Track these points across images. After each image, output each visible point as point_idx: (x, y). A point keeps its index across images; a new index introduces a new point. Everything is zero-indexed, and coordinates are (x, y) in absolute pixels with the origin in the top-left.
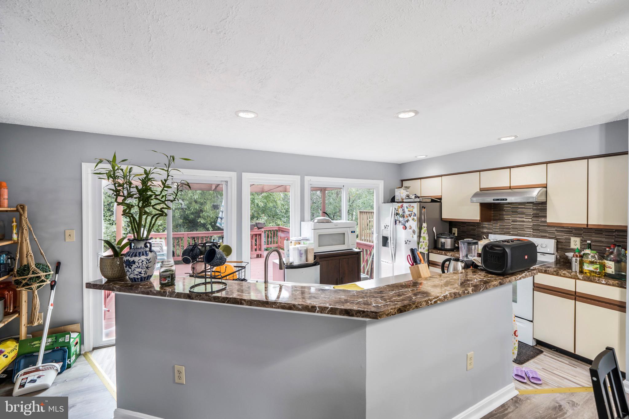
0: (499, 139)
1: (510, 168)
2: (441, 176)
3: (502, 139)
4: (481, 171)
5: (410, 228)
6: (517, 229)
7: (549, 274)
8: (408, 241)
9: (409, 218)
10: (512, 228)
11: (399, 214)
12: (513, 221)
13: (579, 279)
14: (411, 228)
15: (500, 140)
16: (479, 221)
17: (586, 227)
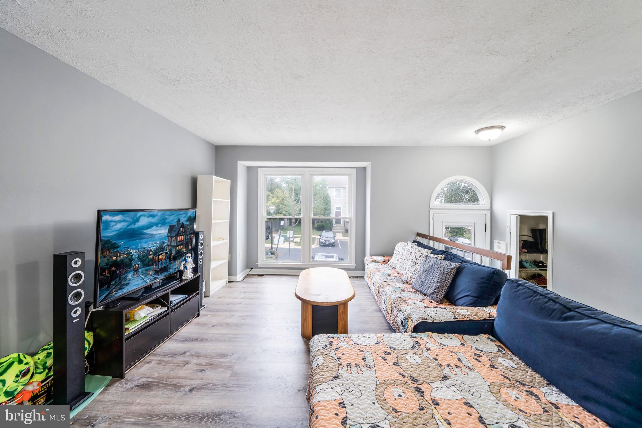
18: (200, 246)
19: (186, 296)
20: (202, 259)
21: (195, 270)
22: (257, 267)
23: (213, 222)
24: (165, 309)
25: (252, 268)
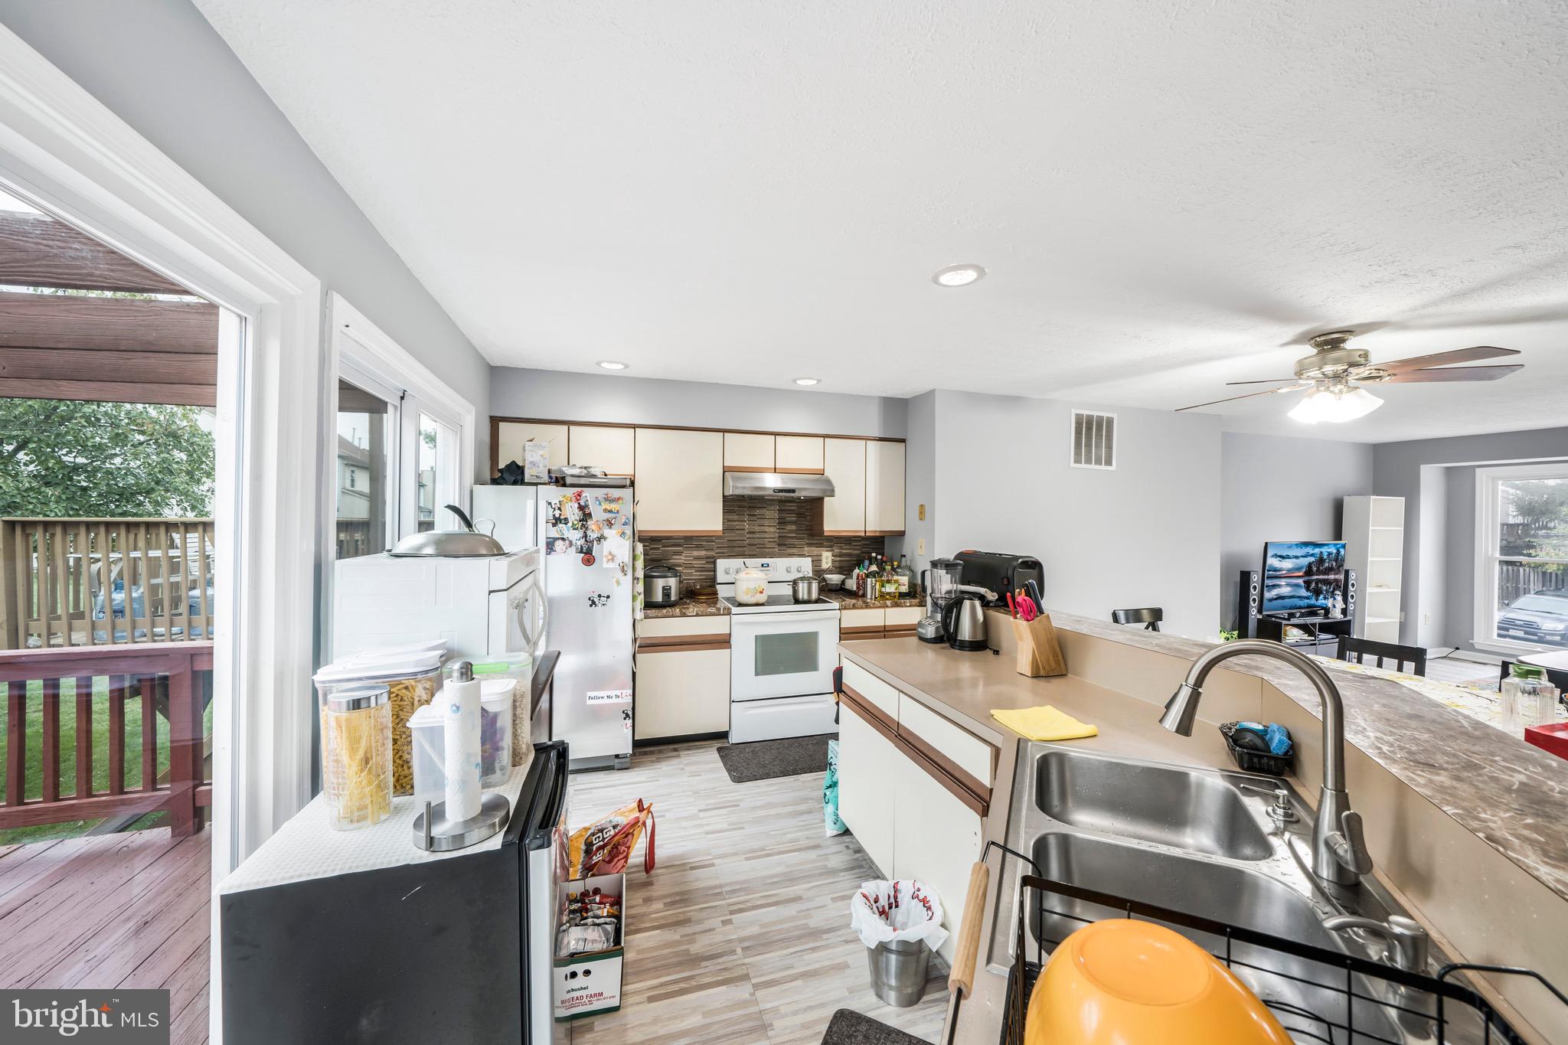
0: (794, 381)
1: (776, 434)
2: (634, 427)
3: (798, 382)
4: (726, 432)
5: (610, 557)
6: (755, 545)
7: (858, 608)
8: (600, 596)
9: (607, 532)
10: (749, 545)
11: (566, 519)
12: (749, 533)
13: (887, 607)
14: (613, 559)
15: (796, 382)
16: (721, 534)
17: (863, 534)
18: (1350, 587)
19: (1335, 636)
20: (1354, 603)
21: (1344, 612)
22: (1472, 648)
23: (1370, 559)
24: (1313, 638)
25: (1457, 649)
